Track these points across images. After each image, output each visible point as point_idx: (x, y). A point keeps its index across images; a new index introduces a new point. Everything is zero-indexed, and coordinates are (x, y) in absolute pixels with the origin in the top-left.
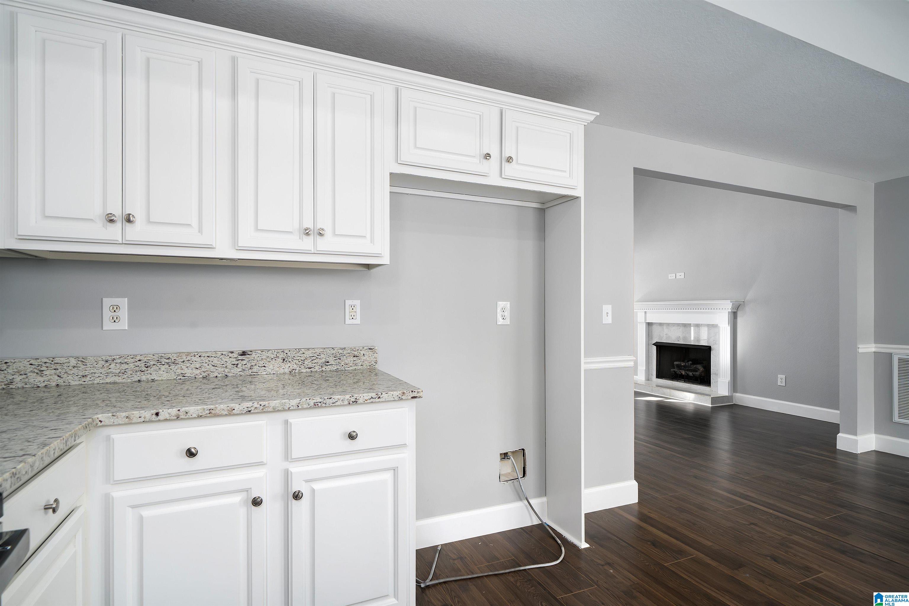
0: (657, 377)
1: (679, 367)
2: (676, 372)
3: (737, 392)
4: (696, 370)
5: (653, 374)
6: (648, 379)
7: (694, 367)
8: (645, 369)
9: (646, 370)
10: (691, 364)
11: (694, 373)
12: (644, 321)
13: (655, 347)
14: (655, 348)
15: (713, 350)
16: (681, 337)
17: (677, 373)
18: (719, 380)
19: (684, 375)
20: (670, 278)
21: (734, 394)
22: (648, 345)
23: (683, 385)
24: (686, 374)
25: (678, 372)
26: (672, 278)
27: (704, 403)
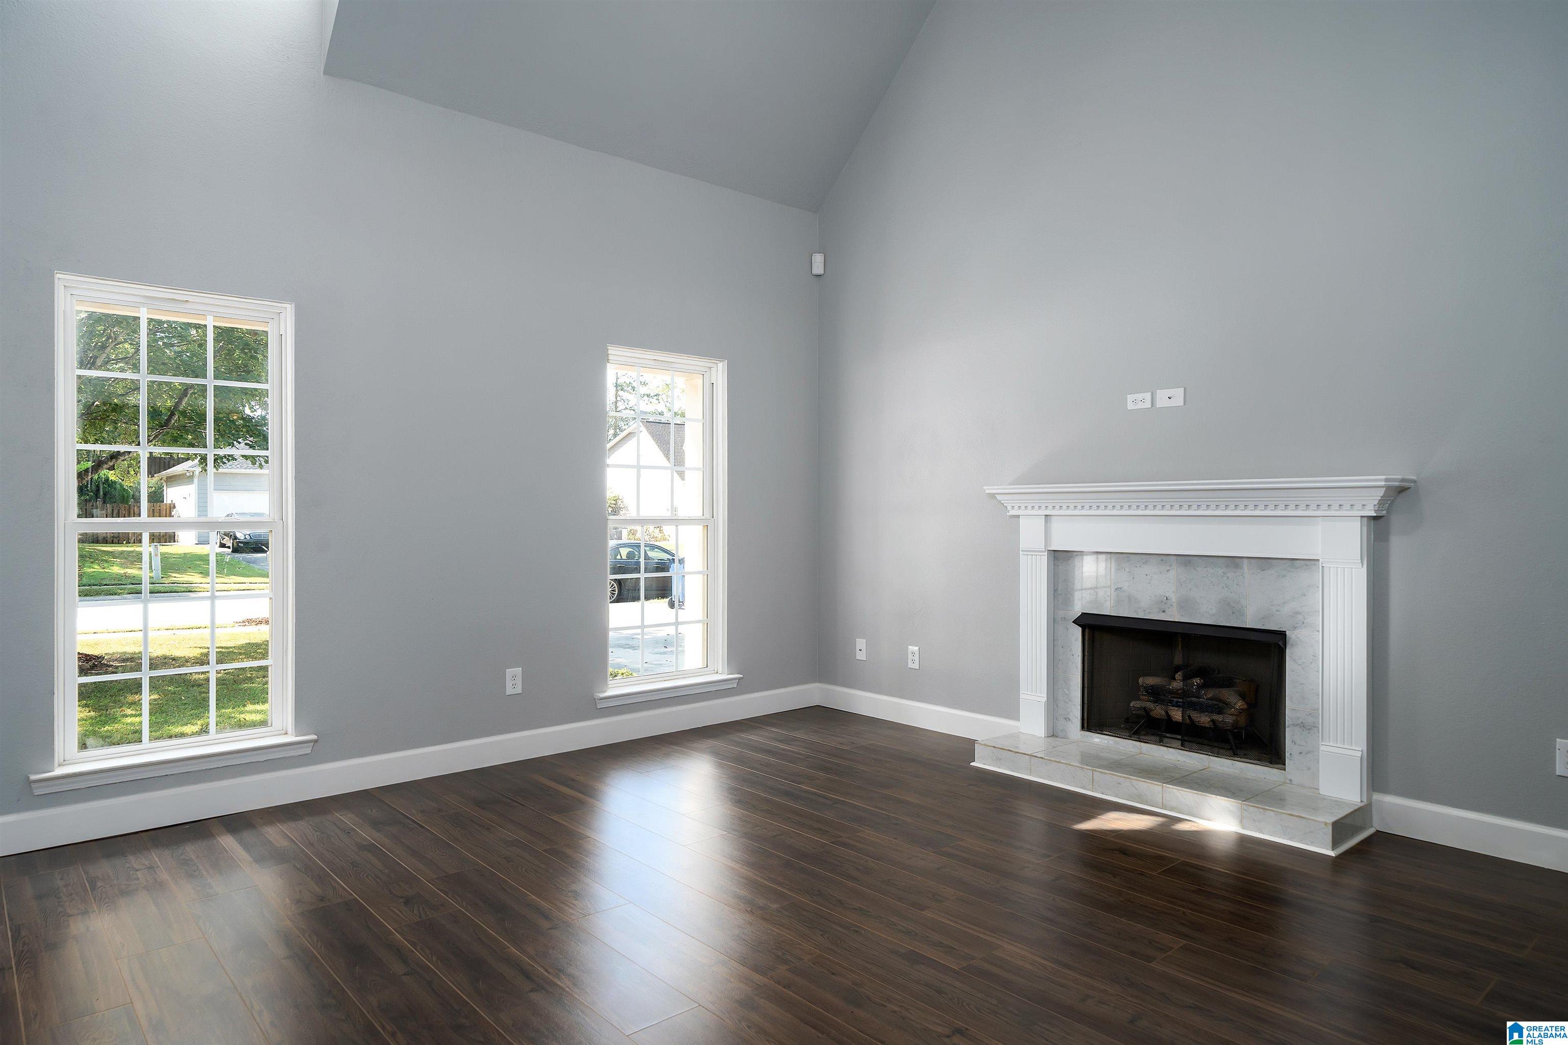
0: (1083, 728)
1: (1156, 694)
2: (1151, 710)
3: (1385, 790)
4: (1219, 707)
5: (1071, 717)
6: (1053, 733)
7: (1210, 696)
8: (1046, 699)
9: (1048, 703)
10: (1200, 687)
11: (1218, 718)
12: (1042, 548)
13: (1078, 631)
14: (1077, 633)
15: (1292, 646)
16: (1174, 598)
17: (1153, 714)
18: (1322, 748)
19: (1177, 723)
20: (1130, 406)
21: (1377, 797)
22: (1054, 622)
23: (1180, 758)
24: (1188, 721)
25: (1158, 711)
26: (1140, 406)
27: (1301, 841)
